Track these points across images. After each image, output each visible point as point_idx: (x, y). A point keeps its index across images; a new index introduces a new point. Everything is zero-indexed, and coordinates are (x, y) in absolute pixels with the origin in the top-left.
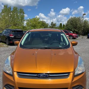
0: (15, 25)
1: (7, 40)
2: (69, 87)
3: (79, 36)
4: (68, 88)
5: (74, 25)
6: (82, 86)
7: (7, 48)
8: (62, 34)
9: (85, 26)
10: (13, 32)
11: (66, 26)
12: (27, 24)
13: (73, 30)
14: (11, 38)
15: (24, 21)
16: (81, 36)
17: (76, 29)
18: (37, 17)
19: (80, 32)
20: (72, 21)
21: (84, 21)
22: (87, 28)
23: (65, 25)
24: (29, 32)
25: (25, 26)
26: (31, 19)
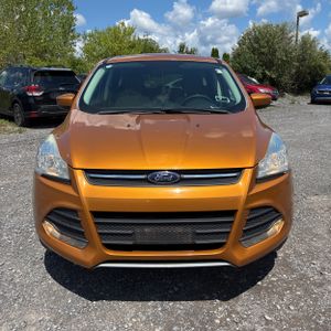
0: (40, 54)
1: (18, 108)
2: (240, 208)
3: (282, 96)
4: (236, 211)
5: (263, 53)
6: (277, 211)
7: (22, 137)
8: (219, 71)
9: (304, 60)
10: (39, 79)
11: (234, 57)
12: (86, 50)
13: (259, 72)
14: (32, 101)
15: (73, 37)
16: (289, 97)
17: (269, 69)
18: (123, 24)
19: (286, 79)
20: (257, 40)
21: (299, 38)
22: (309, 67)
23: (231, 56)
24: (105, 64)
25: (79, 60)
26: (100, 30)
